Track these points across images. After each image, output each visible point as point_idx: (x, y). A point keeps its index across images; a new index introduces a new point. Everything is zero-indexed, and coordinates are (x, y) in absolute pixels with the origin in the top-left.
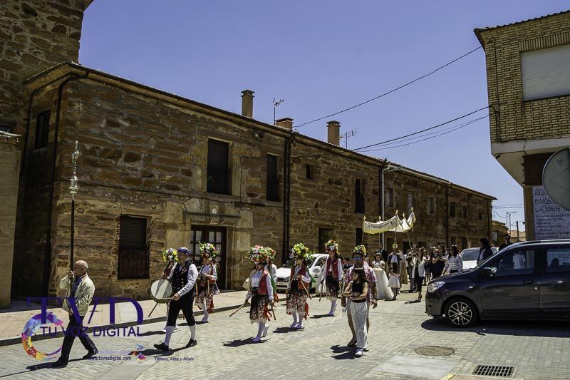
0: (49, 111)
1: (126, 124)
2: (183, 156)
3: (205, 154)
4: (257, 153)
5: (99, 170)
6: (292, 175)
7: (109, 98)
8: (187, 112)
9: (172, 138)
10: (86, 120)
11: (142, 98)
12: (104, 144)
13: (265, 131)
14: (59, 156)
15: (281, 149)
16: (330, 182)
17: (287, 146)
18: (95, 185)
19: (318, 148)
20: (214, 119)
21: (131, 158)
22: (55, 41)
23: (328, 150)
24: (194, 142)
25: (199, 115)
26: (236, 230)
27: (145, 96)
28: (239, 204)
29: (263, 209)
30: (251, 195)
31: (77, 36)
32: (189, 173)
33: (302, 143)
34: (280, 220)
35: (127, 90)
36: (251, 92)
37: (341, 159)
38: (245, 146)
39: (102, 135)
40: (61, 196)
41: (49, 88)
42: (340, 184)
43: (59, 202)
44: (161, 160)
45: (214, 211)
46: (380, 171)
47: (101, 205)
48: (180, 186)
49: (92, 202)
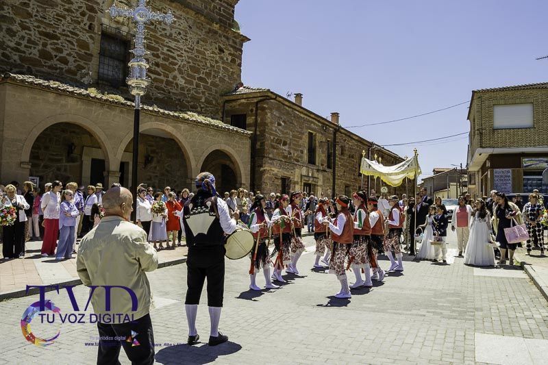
0: (245, 115)
1: (283, 124)
2: (301, 142)
3: (307, 141)
4: (324, 140)
5: (275, 151)
6: (337, 152)
7: (278, 109)
8: (302, 115)
9: (297, 132)
10: (272, 123)
11: (287, 108)
12: (276, 136)
13: (327, 125)
14: (259, 143)
15: (332, 136)
16: (350, 157)
17: (335, 134)
18: (274, 159)
19: (346, 135)
20: (310, 119)
21: (285, 144)
22: (231, 68)
23: (349, 136)
24: (303, 134)
25: (306, 117)
26: (317, 186)
27: (289, 107)
28: (318, 170)
29: (326, 173)
30: (322, 165)
31: (240, 65)
32: (302, 152)
33: (340, 132)
34: (332, 181)
35: (283, 104)
36: (301, 95)
37: (354, 141)
38: (320, 135)
39: (276, 131)
40: (264, 165)
41: (243, 101)
42: (353, 157)
43: (262, 169)
44: (294, 144)
45: (310, 175)
46: (369, 150)
47: (276, 170)
48: (300, 159)
49: (273, 169)
